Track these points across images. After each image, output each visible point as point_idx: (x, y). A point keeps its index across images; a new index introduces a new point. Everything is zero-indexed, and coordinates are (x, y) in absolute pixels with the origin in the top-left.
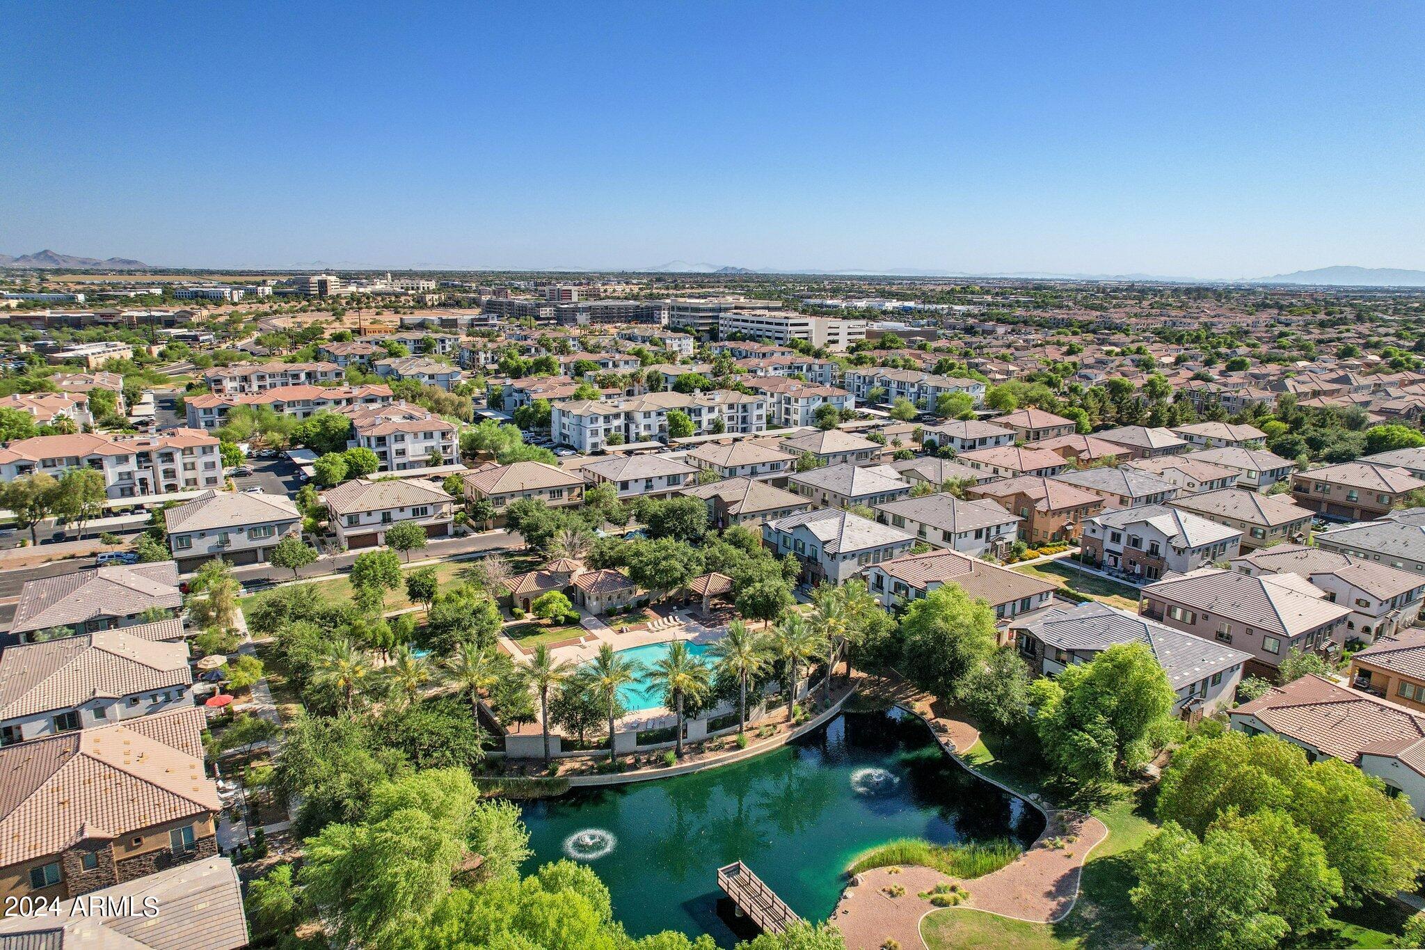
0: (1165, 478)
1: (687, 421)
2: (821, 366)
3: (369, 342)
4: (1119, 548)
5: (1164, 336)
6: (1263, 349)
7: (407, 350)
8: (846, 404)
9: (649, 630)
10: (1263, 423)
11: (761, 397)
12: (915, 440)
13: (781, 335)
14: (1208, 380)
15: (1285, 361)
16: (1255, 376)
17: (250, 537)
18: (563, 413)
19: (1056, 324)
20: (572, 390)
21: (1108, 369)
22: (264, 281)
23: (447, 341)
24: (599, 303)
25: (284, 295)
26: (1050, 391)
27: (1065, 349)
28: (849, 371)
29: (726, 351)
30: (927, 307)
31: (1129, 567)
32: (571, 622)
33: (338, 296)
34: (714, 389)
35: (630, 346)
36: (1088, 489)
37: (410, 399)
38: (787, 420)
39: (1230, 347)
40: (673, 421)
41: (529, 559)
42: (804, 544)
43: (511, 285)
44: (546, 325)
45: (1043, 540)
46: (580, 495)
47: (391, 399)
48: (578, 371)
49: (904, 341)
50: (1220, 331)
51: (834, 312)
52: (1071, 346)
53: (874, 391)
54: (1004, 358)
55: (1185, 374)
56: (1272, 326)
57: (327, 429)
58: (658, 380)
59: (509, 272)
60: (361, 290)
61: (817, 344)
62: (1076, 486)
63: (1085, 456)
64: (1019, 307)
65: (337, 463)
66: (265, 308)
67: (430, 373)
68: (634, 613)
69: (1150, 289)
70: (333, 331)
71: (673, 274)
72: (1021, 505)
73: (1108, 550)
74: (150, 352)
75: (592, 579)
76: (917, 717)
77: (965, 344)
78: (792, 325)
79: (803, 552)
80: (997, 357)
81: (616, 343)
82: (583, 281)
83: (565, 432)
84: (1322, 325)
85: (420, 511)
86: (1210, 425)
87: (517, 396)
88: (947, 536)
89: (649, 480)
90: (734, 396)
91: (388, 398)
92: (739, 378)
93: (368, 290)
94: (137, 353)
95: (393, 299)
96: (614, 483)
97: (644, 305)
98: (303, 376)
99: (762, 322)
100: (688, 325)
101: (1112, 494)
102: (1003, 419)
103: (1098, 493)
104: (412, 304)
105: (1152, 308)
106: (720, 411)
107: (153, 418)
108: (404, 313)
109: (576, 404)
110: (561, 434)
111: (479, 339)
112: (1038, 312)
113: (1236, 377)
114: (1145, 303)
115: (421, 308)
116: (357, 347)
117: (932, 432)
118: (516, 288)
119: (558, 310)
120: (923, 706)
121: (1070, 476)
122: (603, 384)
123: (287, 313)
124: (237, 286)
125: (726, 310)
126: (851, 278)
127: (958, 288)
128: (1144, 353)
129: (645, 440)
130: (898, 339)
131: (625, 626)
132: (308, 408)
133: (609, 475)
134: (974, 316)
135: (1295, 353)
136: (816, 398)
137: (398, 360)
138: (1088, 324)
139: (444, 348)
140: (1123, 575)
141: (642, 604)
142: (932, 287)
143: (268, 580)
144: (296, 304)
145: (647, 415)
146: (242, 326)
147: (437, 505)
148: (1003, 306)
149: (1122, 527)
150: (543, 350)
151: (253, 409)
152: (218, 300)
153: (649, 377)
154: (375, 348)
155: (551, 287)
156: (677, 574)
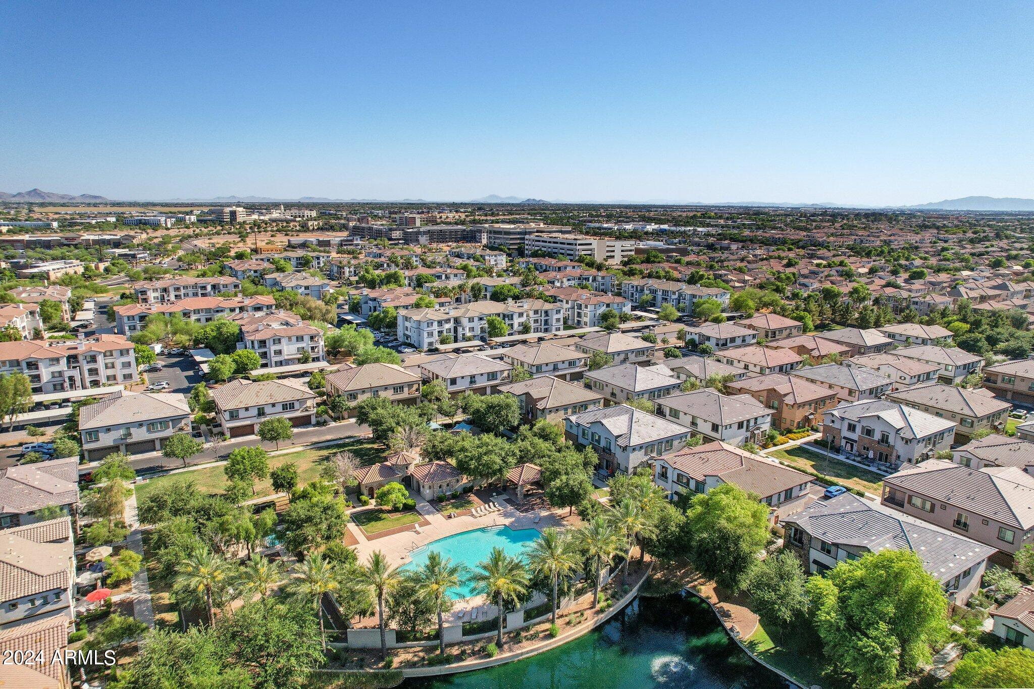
0: (881, 372)
1: (503, 325)
2: (603, 278)
3: (262, 260)
4: (854, 436)
5: (857, 251)
6: (933, 261)
7: (290, 267)
8: (624, 309)
9: (472, 515)
10: (949, 323)
11: (558, 304)
12: (679, 338)
13: (572, 252)
14: (897, 287)
15: (950, 270)
16: (932, 283)
17: (149, 431)
18: (406, 319)
19: (773, 242)
20: (414, 299)
21: (819, 278)
22: (192, 211)
23: (321, 258)
24: (436, 228)
25: (205, 222)
26: (777, 296)
27: (785, 262)
28: (625, 282)
29: (530, 266)
30: (679, 229)
31: (863, 452)
32: (408, 508)
33: (244, 222)
34: (522, 298)
35: (459, 262)
36: (822, 383)
37: (288, 307)
38: (579, 322)
39: (907, 259)
40: (491, 324)
41: (375, 446)
42: (599, 437)
43: (372, 213)
44: (395, 244)
45: (791, 427)
46: (417, 390)
47: (274, 307)
48: (419, 283)
49: (664, 256)
50: (897, 247)
51: (608, 233)
52: (789, 260)
53: (644, 297)
54: (740, 270)
55: (878, 282)
56: (935, 243)
57: (221, 333)
58: (480, 290)
59: (370, 204)
60: (262, 218)
61: (598, 259)
62: (813, 381)
63: (815, 353)
64: (745, 228)
65: (227, 363)
66: (190, 232)
67: (306, 284)
68: (460, 499)
69: (839, 214)
70: (237, 250)
71: (490, 205)
72: (772, 399)
73: (845, 438)
74: (97, 268)
75: (426, 470)
76: (703, 601)
77: (710, 258)
78: (579, 245)
79: (599, 443)
80: (735, 269)
81: (448, 260)
82: (425, 210)
83: (408, 333)
84: (972, 241)
85: (288, 406)
86: (908, 326)
87: (371, 304)
88: (715, 428)
89: (473, 377)
90: (539, 304)
91: (271, 306)
92: (541, 289)
93: (266, 218)
94: (86, 269)
95: (285, 224)
96: (445, 380)
97: (469, 229)
98: (209, 288)
99: (557, 243)
100: (502, 245)
101: (842, 388)
102: (747, 322)
103: (830, 387)
104: (298, 228)
105: (843, 229)
106: (528, 316)
107: (92, 322)
108: (292, 236)
109: (415, 311)
110: (405, 335)
111: (346, 256)
112: (760, 232)
113: (918, 284)
114: (837, 225)
115: (305, 231)
116: (252, 264)
117: (693, 332)
118: (376, 216)
119: (405, 233)
120: (707, 590)
121: (807, 371)
122: (438, 294)
123: (205, 235)
124: (169, 215)
125: (530, 233)
126: (619, 206)
127: (699, 214)
128: (845, 266)
129: (469, 339)
130: (660, 255)
131: (453, 511)
132: (210, 314)
133: (442, 374)
134: (713, 236)
135: (958, 265)
136: (602, 304)
137: (282, 275)
138: (798, 242)
139: (319, 263)
140: (859, 459)
141: (467, 490)
142: (679, 214)
143: (162, 467)
144: (213, 229)
145: (471, 320)
146: (170, 247)
147: (302, 401)
148: (734, 227)
149: (857, 420)
150: (393, 265)
151: (167, 316)
152: (156, 226)
153: (473, 288)
154: (266, 265)
155: (401, 215)
156: (497, 467)
